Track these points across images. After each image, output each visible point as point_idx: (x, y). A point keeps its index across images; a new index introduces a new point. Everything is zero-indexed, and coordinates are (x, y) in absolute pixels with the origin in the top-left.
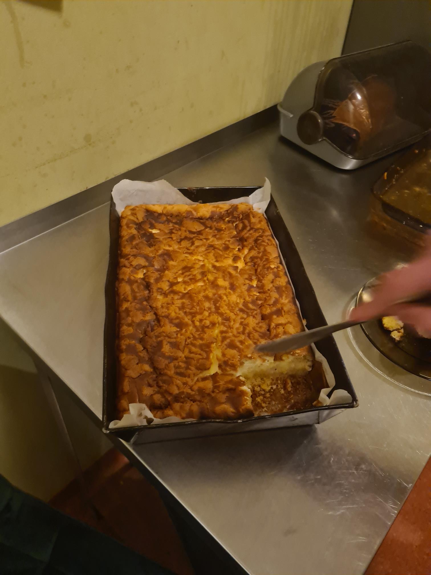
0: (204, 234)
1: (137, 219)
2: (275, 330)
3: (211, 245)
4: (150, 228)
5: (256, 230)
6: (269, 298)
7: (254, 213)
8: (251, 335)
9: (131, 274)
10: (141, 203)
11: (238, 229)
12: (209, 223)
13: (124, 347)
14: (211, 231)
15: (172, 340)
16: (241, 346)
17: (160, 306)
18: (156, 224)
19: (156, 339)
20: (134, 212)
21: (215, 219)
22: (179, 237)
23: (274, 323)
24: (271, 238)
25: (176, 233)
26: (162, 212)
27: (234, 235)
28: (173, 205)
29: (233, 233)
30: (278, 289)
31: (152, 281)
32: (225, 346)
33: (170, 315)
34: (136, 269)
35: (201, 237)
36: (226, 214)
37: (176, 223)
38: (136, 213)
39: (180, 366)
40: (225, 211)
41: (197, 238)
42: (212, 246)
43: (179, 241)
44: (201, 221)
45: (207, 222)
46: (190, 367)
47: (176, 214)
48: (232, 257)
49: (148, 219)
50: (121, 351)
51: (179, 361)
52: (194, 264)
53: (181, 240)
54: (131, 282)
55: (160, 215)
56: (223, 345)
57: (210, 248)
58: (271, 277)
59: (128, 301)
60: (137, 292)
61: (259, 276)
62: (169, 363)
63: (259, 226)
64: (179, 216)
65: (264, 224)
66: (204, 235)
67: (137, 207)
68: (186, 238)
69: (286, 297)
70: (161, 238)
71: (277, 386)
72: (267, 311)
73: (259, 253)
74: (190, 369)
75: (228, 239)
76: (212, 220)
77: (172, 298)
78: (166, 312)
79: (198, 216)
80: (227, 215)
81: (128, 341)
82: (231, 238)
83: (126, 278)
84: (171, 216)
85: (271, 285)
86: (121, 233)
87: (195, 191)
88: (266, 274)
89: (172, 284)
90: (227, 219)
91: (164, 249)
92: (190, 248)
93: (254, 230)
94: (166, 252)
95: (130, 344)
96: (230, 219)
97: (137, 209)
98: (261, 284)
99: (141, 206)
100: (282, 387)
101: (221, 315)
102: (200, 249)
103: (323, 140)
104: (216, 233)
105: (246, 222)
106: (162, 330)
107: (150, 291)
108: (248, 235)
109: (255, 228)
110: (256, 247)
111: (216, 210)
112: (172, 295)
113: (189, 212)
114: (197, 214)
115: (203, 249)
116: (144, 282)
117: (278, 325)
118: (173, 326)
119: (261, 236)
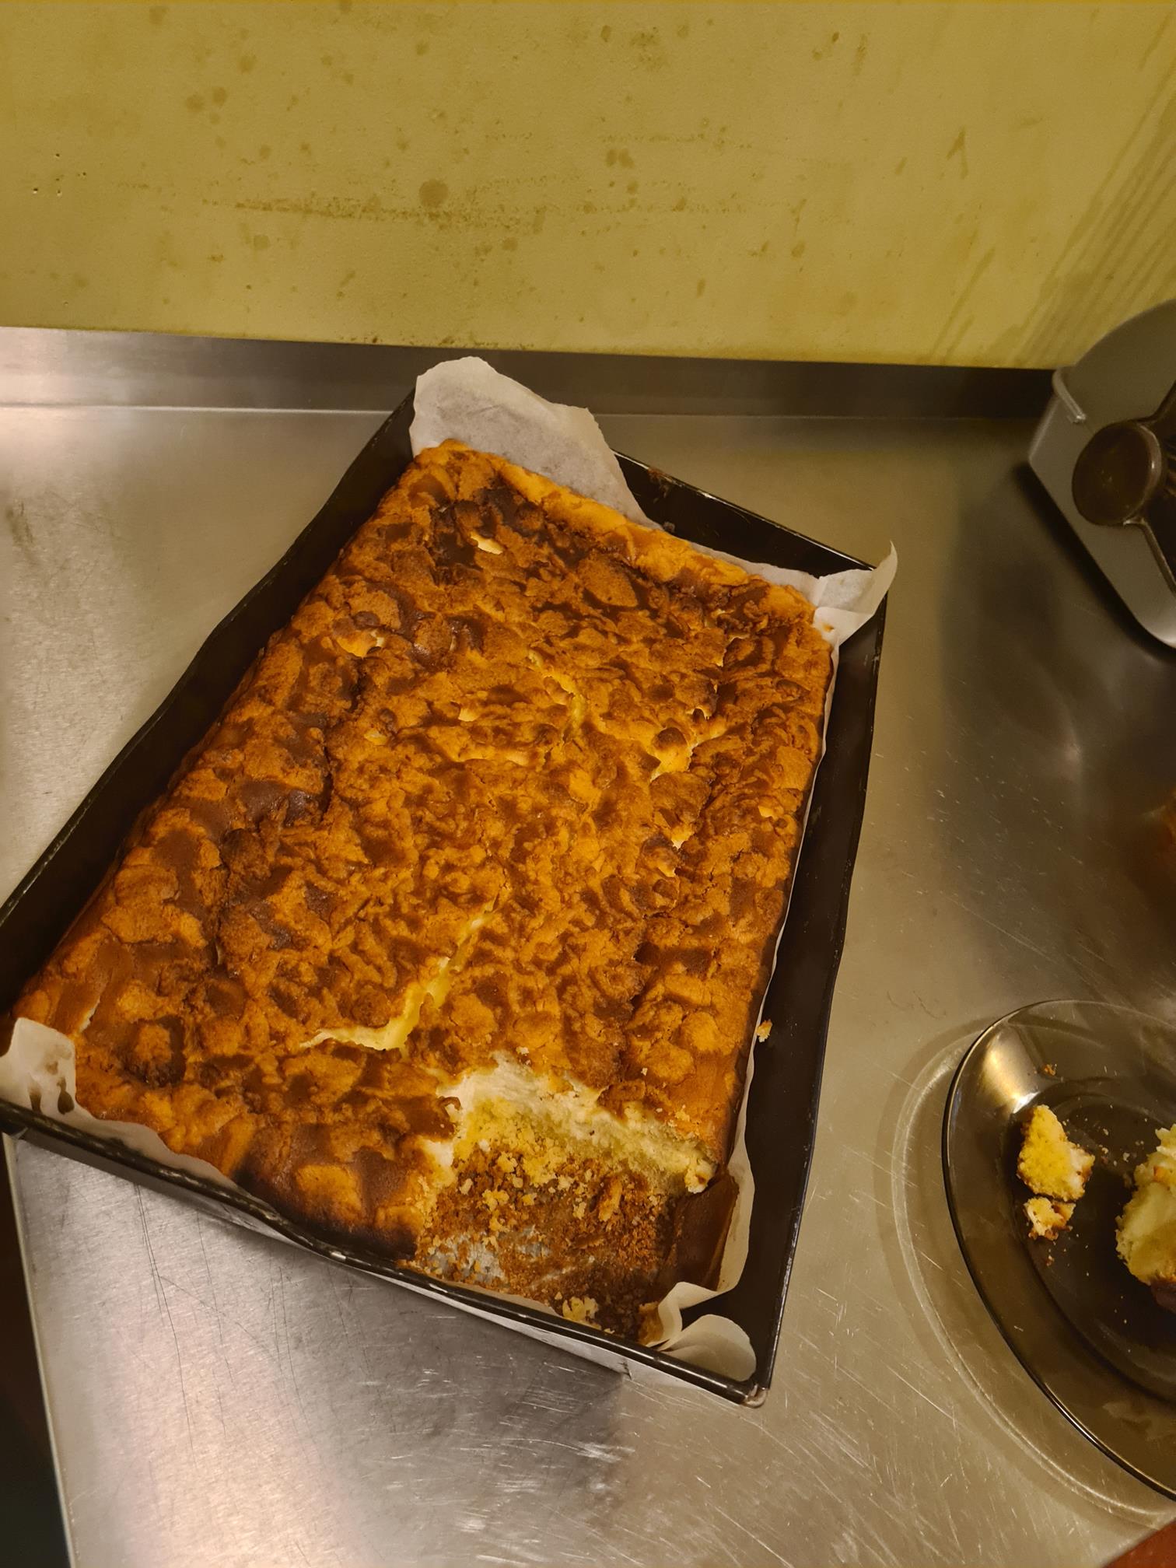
0: (624, 622)
1: (457, 487)
2: (655, 1009)
3: (625, 661)
4: (478, 530)
5: (783, 683)
6: (700, 901)
7: (806, 632)
8: (571, 989)
9: (332, 631)
10: (495, 450)
11: (735, 656)
12: (659, 598)
13: (161, 831)
14: (650, 623)
15: (322, 883)
16: (516, 1008)
17: (356, 765)
18: (503, 529)
19: (276, 856)
20: (458, 463)
21: (682, 596)
22: (548, 596)
23: (664, 985)
24: (812, 728)
25: (546, 582)
26: (540, 501)
27: (710, 666)
28: (585, 497)
29: (712, 657)
30: (742, 891)
31: (380, 680)
32: (470, 982)
33: (368, 806)
34: (355, 622)
35: (610, 626)
36: (725, 595)
37: (562, 553)
38: (461, 468)
39: (299, 974)
40: (724, 586)
41: (598, 622)
42: (623, 667)
43: (539, 605)
44: (640, 581)
45: (655, 593)
46: (325, 991)
47: (579, 527)
48: (664, 726)
49: (485, 504)
50: (146, 841)
51: (305, 954)
52: (537, 691)
53: (548, 606)
54: (313, 652)
55: (530, 506)
56: (467, 976)
57: (612, 668)
58: (741, 840)
59: (270, 703)
60: (312, 690)
61: (709, 821)
62: (268, 948)
63: (799, 676)
64: (584, 537)
65: (816, 679)
66: (620, 624)
67: (475, 453)
68: (565, 608)
69: (751, 925)
70: (490, 574)
71: (576, 1184)
72: (670, 938)
73: (749, 752)
74: (321, 1001)
75: (684, 671)
76: (672, 594)
77: (407, 757)
78: (362, 791)
79: (639, 562)
80: (725, 599)
81: (188, 820)
82: (694, 671)
83: (309, 633)
84: (561, 528)
85: (726, 867)
86: (384, 502)
87: (666, 488)
88: (733, 825)
89: (435, 718)
90: (720, 612)
91: (476, 607)
92: (554, 640)
93: (777, 679)
94: (476, 617)
95: (186, 830)
96: (728, 617)
97: (473, 459)
98: (700, 847)
99: (489, 459)
100: (589, 1197)
101: (519, 879)
102: (584, 658)
103: (1135, 525)
104: (660, 637)
105: (769, 647)
106: (312, 836)
107: (355, 704)
108: (750, 685)
109: (783, 677)
110: (754, 732)
111: (701, 570)
112: (411, 749)
113: (617, 542)
114: (637, 557)
115: (594, 662)
116: (354, 670)
117: (672, 999)
118: (358, 841)
119: (786, 708)
